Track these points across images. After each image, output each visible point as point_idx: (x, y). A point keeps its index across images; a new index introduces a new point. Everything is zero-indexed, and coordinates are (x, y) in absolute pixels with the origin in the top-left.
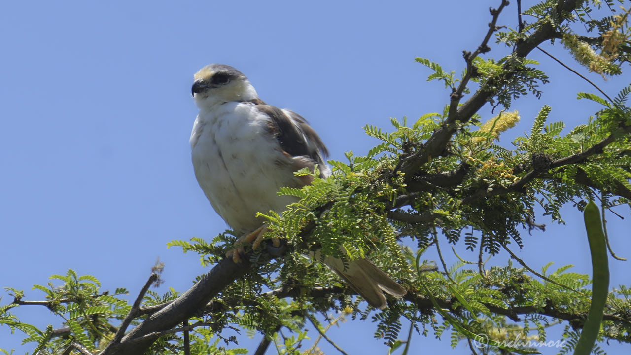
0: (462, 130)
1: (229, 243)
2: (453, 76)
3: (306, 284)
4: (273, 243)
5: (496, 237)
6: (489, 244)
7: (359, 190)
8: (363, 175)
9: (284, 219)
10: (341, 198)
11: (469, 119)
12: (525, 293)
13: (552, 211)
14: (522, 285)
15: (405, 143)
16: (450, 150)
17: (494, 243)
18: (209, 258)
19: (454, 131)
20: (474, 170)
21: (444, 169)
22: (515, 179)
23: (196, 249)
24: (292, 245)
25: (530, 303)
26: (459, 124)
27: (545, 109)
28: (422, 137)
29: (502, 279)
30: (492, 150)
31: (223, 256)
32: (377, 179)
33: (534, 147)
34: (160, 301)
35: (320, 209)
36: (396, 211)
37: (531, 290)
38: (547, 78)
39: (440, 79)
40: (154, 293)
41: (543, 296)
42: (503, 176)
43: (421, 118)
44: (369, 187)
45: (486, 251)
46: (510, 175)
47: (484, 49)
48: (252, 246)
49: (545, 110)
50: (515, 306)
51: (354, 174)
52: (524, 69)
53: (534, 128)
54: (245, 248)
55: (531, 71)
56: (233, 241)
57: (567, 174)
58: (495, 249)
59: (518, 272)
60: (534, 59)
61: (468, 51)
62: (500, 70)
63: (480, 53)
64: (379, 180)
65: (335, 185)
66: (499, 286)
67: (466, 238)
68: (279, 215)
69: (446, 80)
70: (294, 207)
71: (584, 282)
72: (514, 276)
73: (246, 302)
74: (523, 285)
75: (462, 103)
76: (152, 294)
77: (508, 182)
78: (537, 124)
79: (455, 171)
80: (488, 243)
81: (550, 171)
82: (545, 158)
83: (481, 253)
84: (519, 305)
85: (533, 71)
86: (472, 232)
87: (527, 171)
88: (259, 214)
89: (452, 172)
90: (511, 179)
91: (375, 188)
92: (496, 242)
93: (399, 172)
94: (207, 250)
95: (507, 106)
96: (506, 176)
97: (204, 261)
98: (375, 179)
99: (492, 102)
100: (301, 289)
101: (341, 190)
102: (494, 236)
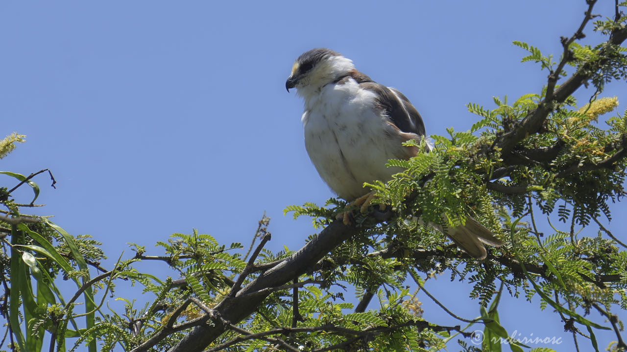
0: (558, 109)
1: (339, 206)
2: (551, 59)
3: (410, 246)
4: (379, 208)
5: (587, 209)
6: (580, 216)
7: (459, 163)
8: (463, 149)
9: (389, 188)
10: (442, 171)
11: (565, 100)
12: (611, 263)
14: (610, 255)
15: (505, 119)
16: (547, 128)
17: (585, 216)
18: (320, 220)
19: (550, 110)
20: (569, 146)
21: (541, 145)
22: (606, 157)
23: (308, 213)
24: (396, 212)
25: (616, 272)
26: (555, 104)
29: (591, 249)
30: (587, 130)
31: (334, 218)
32: (476, 154)
33: (626, 128)
34: (274, 258)
35: (424, 179)
36: (494, 182)
37: (617, 260)
39: (537, 61)
40: (268, 251)
42: (595, 154)
43: (522, 97)
44: (468, 161)
45: (577, 222)
46: (602, 153)
47: (580, 35)
48: (359, 210)
50: (602, 274)
51: (454, 148)
52: (619, 55)
54: (354, 211)
55: (625, 57)
56: (343, 205)
58: (585, 221)
59: (607, 244)
61: (565, 37)
62: (595, 56)
63: (576, 39)
64: (478, 154)
65: (437, 158)
66: (588, 255)
67: (559, 210)
69: (543, 63)
70: (399, 177)
72: (602, 247)
73: (353, 262)
75: (559, 85)
77: (599, 159)
79: (552, 147)
83: (573, 224)
84: (605, 274)
86: (565, 205)
87: (618, 149)
89: (549, 148)
90: (602, 157)
91: (474, 161)
92: (587, 215)
93: (496, 148)
94: (319, 213)
95: (600, 89)
96: (597, 153)
97: (316, 223)
98: (474, 153)
99: (586, 85)
100: (405, 250)
101: (441, 163)
102: (585, 209)
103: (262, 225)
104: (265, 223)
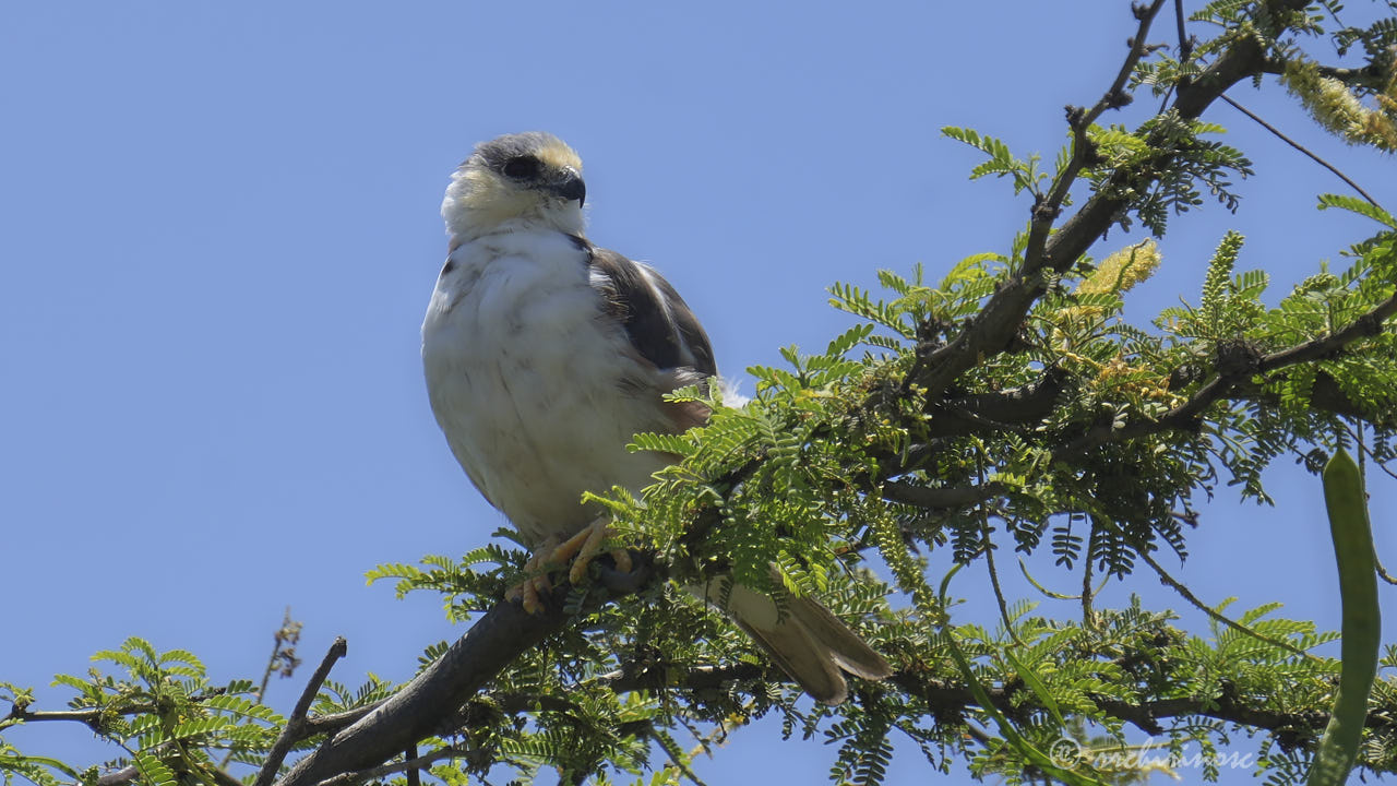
0: (1058, 290)
1: (510, 564)
2: (1036, 165)
3: (678, 658)
4: (616, 563)
5: (1125, 534)
6: (1109, 554)
7: (822, 431)
8: (832, 395)
9: (645, 506)
10: (783, 449)
11: (1072, 265)
12: (1170, 670)
13: (1247, 476)
14: (1166, 649)
15: (924, 324)
16: (1027, 338)
17: (1121, 551)
18: (464, 601)
19: (1039, 291)
20: (1075, 385)
21: (1003, 384)
22: (1175, 401)
23: (435, 583)
24: (663, 565)
25: (1183, 693)
26: (1050, 276)
27: (1229, 239)
28: (960, 308)
29: (1119, 639)
30: (1116, 339)
31: (500, 596)
32: (863, 405)
33: (1214, 325)
34: (351, 701)
35: (727, 480)
36: (900, 481)
37: (1183, 662)
38: (1250, 164)
39: (1003, 174)
40: (336, 684)
41: (1215, 674)
42: (1146, 395)
43: (959, 265)
44: (845, 423)
45: (1101, 568)
46: (1163, 392)
47: (1117, 99)
48: (567, 573)
49: (1230, 243)
50: (1149, 700)
51: (811, 393)
52: (1196, 145)
53: (1210, 284)
54: (552, 576)
55: (1212, 149)
56: (520, 560)
57: (1292, 385)
58: (1122, 563)
59: (1156, 622)
60: (1215, 124)
61: (1076, 107)
62: (1143, 149)
63: (1108, 108)
64: (869, 405)
65: (766, 420)
66: (1111, 655)
67: (1055, 538)
68: (633, 496)
69: (1018, 177)
70: (669, 476)
71: (1306, 638)
72: (1145, 631)
74: (1167, 652)
75: (1057, 227)
76: (333, 687)
77: (1160, 408)
78: (1215, 276)
79: (1031, 387)
80: (1107, 549)
81: (1256, 379)
82: (1247, 349)
83: (1088, 574)
84: (1158, 697)
85: (1216, 150)
86: (1070, 526)
87: (1201, 380)
88: (588, 495)
89: (1024, 390)
90: (1166, 401)
91: (861, 424)
92: (1125, 548)
93: (913, 386)
95: (1158, 232)
96: (1153, 393)
97: (454, 607)
98: (859, 404)
99: (1125, 224)
100: (667, 669)
101: (780, 431)
102: (1120, 533)
103: (283, 642)
104: (290, 637)
